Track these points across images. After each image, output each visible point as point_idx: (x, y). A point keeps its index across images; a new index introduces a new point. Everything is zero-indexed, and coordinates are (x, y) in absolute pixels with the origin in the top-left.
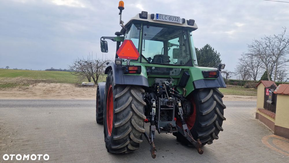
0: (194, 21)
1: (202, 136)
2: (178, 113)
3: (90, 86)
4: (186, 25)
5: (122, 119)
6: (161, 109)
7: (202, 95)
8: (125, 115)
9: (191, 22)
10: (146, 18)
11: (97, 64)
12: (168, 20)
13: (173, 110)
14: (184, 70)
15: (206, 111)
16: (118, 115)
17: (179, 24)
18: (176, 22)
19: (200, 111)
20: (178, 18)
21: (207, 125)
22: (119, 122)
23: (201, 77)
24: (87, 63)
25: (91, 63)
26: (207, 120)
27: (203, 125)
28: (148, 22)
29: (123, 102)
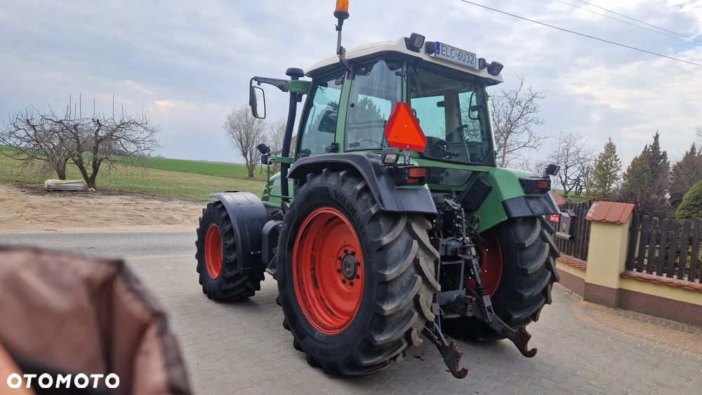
0: (503, 66)
1: (519, 318)
2: (471, 270)
3: (74, 192)
4: (484, 74)
5: (399, 295)
6: (443, 263)
7: (521, 230)
8: (404, 284)
9: (495, 68)
10: (417, 50)
11: (98, 130)
12: (456, 59)
13: (460, 264)
14: (480, 175)
15: (532, 265)
16: (389, 286)
17: (473, 69)
18: (469, 64)
19: (519, 265)
20: (473, 55)
21: (534, 293)
22: (393, 301)
23: (519, 192)
24: (63, 124)
25: (75, 127)
26: (533, 284)
27: (527, 294)
28: (420, 59)
29: (399, 253)
